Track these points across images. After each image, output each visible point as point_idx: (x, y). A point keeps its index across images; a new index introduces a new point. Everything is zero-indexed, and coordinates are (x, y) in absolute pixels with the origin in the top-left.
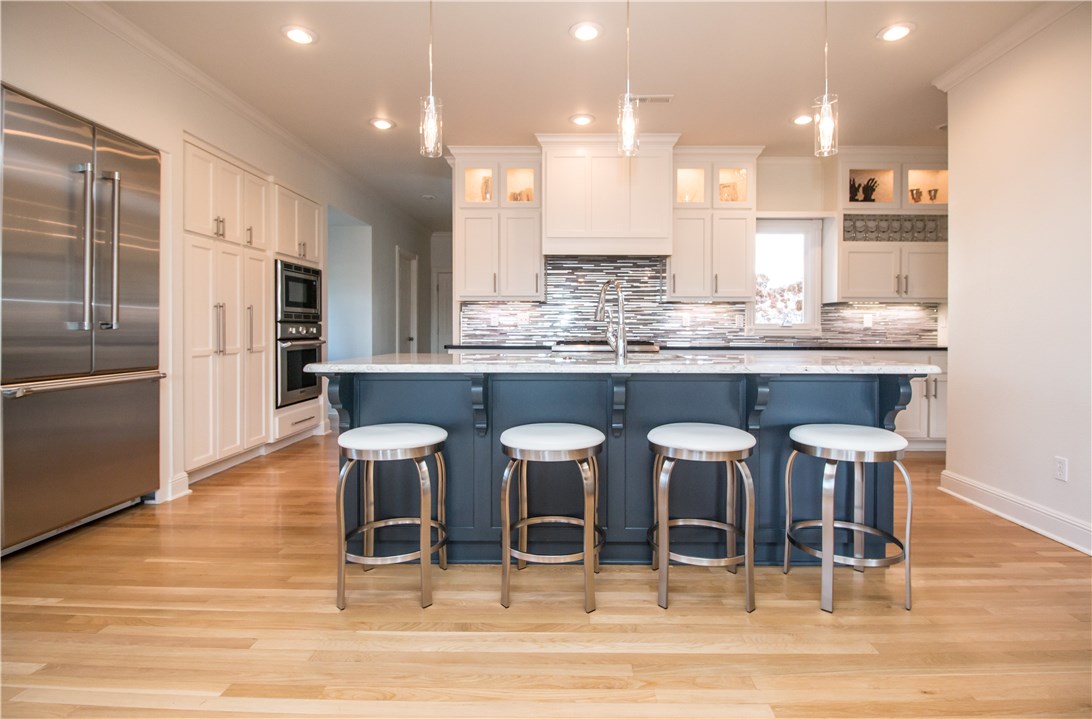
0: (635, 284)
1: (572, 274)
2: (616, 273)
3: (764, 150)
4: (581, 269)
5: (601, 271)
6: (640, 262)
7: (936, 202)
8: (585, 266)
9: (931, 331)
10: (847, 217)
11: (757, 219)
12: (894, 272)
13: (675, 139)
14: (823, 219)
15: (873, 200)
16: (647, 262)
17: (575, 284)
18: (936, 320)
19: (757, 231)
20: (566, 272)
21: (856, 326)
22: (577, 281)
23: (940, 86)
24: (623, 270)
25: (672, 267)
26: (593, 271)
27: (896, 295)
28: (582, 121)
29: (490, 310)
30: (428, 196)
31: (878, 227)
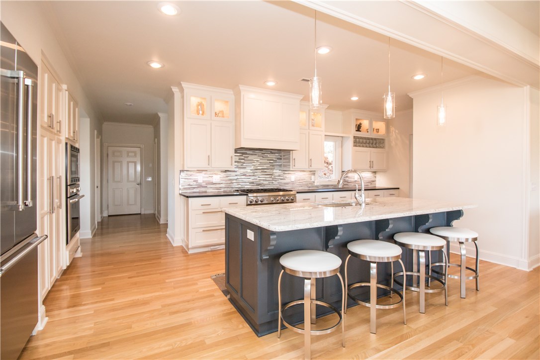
0: (271, 162)
1: (242, 156)
2: (262, 156)
3: (328, 107)
4: (246, 154)
5: (256, 155)
6: (273, 151)
7: (379, 134)
8: (248, 152)
9: (374, 181)
10: (354, 137)
11: (325, 135)
12: (369, 160)
13: (302, 98)
14: (342, 137)
15: (360, 131)
16: (276, 152)
17: (243, 161)
18: (375, 177)
19: (325, 140)
20: (239, 154)
21: (352, 180)
22: (244, 159)
23: (410, 96)
24: (266, 155)
25: (294, 155)
26: (252, 155)
27: (369, 168)
28: (271, 84)
29: (198, 174)
30: (129, 104)
31: (366, 142)
